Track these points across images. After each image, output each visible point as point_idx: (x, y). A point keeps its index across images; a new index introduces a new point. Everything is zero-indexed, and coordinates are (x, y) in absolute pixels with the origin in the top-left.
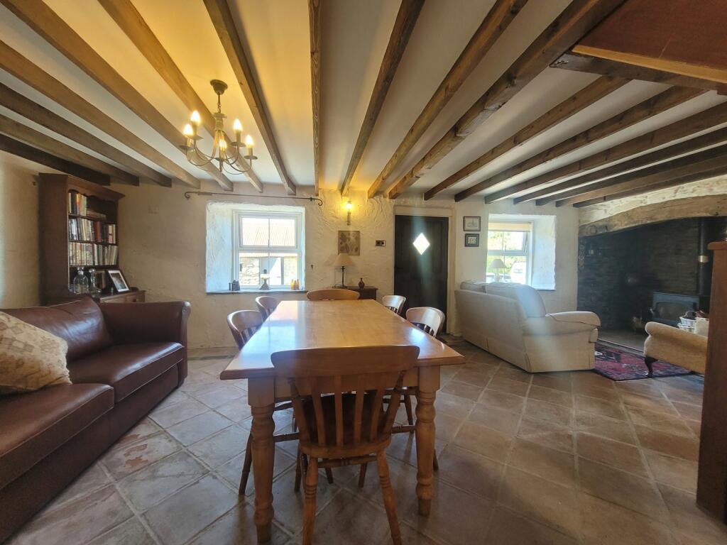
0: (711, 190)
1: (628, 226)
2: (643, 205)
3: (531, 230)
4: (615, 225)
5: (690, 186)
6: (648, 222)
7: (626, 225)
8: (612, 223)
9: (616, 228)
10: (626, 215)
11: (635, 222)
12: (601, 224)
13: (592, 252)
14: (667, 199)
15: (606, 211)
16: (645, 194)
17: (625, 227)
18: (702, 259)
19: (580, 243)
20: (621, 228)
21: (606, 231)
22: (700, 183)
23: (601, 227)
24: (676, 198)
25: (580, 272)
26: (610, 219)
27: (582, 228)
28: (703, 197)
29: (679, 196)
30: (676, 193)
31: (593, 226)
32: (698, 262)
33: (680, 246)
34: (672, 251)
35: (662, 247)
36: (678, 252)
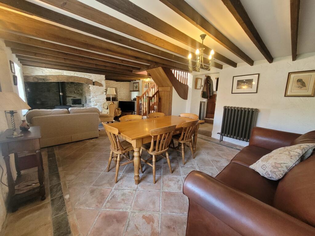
0: (85, 76)
2: (62, 74)
4: (50, 80)
5: (79, 73)
8: (47, 78)
12: (40, 77)
13: (28, 89)
14: (72, 75)
16: (63, 71)
21: (44, 81)
22: (82, 73)
23: (41, 79)
24: (75, 76)
26: (46, 76)
27: (26, 77)
30: (75, 74)
31: (36, 77)
32: (60, 95)
33: (49, 88)
34: (46, 90)
35: (41, 89)
36: (49, 91)
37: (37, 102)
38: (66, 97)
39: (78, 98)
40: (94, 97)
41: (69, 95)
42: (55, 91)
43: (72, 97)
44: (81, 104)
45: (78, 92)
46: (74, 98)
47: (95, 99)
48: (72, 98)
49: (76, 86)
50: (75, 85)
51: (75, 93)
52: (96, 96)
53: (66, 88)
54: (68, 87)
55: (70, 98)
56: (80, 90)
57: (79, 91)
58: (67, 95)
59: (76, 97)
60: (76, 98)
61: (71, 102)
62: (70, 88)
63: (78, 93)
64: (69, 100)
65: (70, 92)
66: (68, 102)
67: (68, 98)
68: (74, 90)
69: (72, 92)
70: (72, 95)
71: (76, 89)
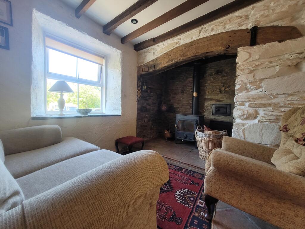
0: (225, 27)
1: (168, 64)
2: (178, 45)
3: (104, 64)
4: (160, 64)
5: (210, 25)
6: (181, 59)
7: (167, 62)
8: (158, 62)
9: (160, 66)
10: (167, 55)
11: (173, 60)
12: (151, 63)
13: (145, 87)
14: (195, 38)
15: (154, 53)
16: (179, 37)
17: (166, 65)
18: (195, 94)
19: (138, 80)
20: (164, 66)
21: (154, 69)
22: (217, 22)
23: (151, 66)
24: (200, 37)
25: (138, 101)
26: (157, 59)
27: (139, 68)
28: (219, 34)
29: (202, 35)
30: (200, 33)
31: (146, 65)
32: (193, 96)
33: (183, 88)
34: (180, 91)
35: (176, 89)
36: (183, 92)
37: (163, 108)
39: (226, 101)
40: (249, 86)
41: (209, 97)
43: (214, 100)
44: (229, 115)
45: (227, 89)
46: (218, 103)
47: (253, 93)
48: (213, 102)
49: (224, 78)
50: (223, 76)
51: (221, 91)
52: (257, 83)
54: (209, 82)
55: (210, 102)
56: (231, 84)
57: (229, 86)
58: (207, 97)
59: (222, 101)
60: (221, 103)
61: (212, 110)
62: (214, 82)
63: (226, 92)
64: (208, 107)
65: (212, 91)
66: (206, 110)
67: (207, 102)
68: (220, 86)
69: (216, 90)
70: (215, 96)
71: (224, 84)
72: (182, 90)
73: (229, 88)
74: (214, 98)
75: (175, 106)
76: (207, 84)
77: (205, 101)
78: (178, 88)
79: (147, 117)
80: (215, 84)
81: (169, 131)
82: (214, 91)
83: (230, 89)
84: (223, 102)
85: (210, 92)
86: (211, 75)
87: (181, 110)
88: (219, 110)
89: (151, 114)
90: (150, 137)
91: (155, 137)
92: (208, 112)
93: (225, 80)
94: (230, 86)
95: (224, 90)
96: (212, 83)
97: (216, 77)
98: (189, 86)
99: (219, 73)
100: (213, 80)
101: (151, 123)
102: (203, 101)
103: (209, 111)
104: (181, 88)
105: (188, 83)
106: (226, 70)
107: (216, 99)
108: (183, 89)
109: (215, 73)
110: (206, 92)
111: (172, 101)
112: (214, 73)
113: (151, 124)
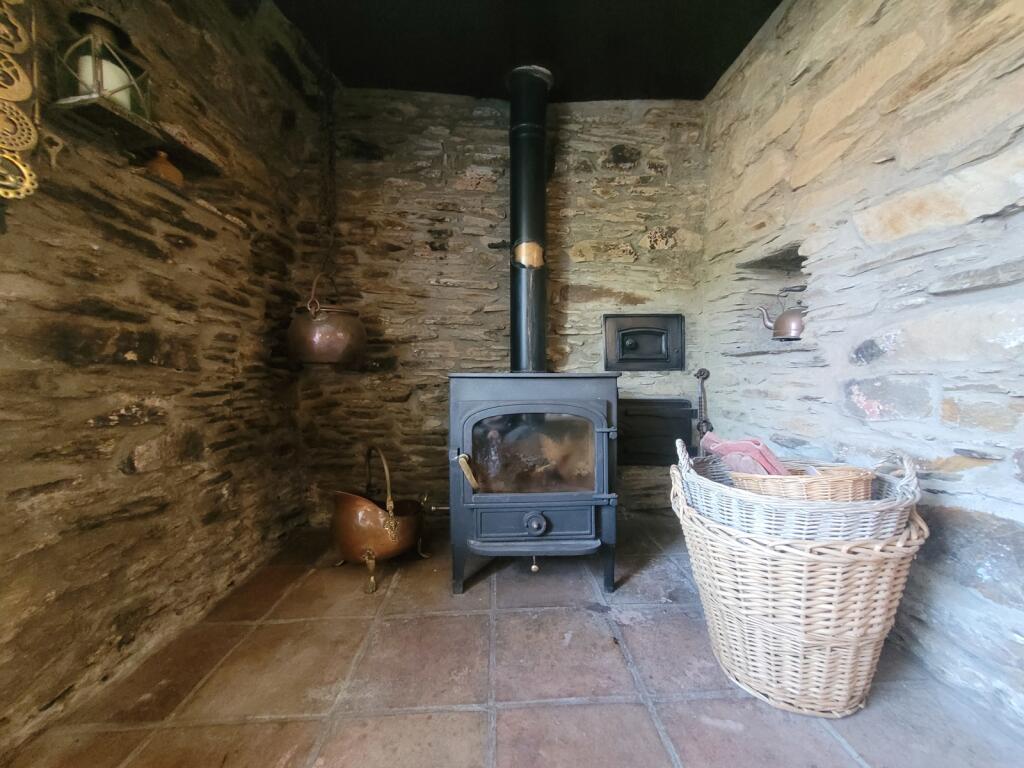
18: (527, 254)
32: (515, 269)
33: (442, 221)
34: (421, 236)
35: (391, 224)
36: (438, 243)
37: (317, 338)
38: (565, 291)
39: (662, 303)
41: (586, 280)
42: (486, 241)
43: (609, 293)
44: (680, 365)
45: (661, 245)
46: (629, 309)
48: (610, 306)
49: (649, 191)
50: (644, 181)
51: (635, 253)
53: (564, 206)
54: (581, 201)
55: (591, 305)
56: (678, 220)
57: (672, 231)
58: (573, 279)
59: (641, 300)
60: (639, 309)
61: (600, 347)
62: (602, 205)
63: (658, 259)
64: (583, 329)
65: (597, 249)
66: (572, 346)
67: (578, 306)
68: (634, 227)
69: (616, 247)
70: (613, 277)
71: (647, 218)
72: (430, 231)
73: (671, 241)
74: (607, 286)
75: (394, 327)
76: (570, 212)
77: (566, 299)
78: (403, 214)
79: (155, 417)
80: (609, 217)
81: (390, 505)
82: (606, 251)
83: (675, 245)
84: (648, 304)
85: (590, 256)
86: (586, 168)
87: (431, 355)
88: (635, 347)
89: (206, 387)
90: (206, 596)
91: (252, 566)
92: (585, 356)
93: (649, 199)
94: (674, 230)
95: (653, 247)
96: (593, 206)
97: (613, 180)
98: (475, 213)
99: (625, 160)
100: (598, 191)
101: (206, 467)
102: (557, 301)
103: (588, 351)
104: (422, 217)
105: (467, 193)
106: (654, 152)
107: (617, 288)
108: (438, 226)
109: (607, 161)
110: (570, 252)
111: (367, 298)
112: (600, 161)
113: (207, 477)
